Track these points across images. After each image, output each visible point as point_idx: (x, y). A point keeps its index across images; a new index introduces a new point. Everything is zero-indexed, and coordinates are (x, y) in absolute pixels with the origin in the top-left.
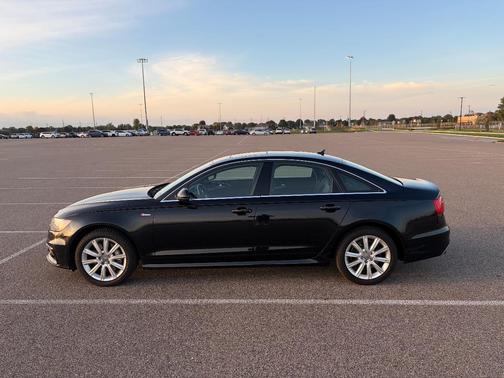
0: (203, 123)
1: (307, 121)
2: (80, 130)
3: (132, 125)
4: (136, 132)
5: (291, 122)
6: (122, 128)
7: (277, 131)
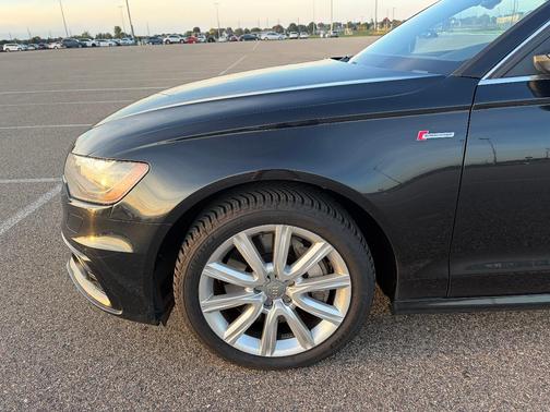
0: (197, 30)
1: (321, 25)
2: (50, 41)
3: (113, 35)
4: (121, 42)
5: (302, 27)
6: (101, 37)
7: (291, 36)
